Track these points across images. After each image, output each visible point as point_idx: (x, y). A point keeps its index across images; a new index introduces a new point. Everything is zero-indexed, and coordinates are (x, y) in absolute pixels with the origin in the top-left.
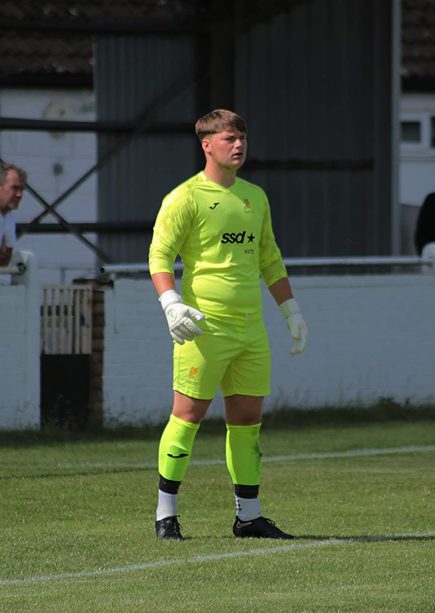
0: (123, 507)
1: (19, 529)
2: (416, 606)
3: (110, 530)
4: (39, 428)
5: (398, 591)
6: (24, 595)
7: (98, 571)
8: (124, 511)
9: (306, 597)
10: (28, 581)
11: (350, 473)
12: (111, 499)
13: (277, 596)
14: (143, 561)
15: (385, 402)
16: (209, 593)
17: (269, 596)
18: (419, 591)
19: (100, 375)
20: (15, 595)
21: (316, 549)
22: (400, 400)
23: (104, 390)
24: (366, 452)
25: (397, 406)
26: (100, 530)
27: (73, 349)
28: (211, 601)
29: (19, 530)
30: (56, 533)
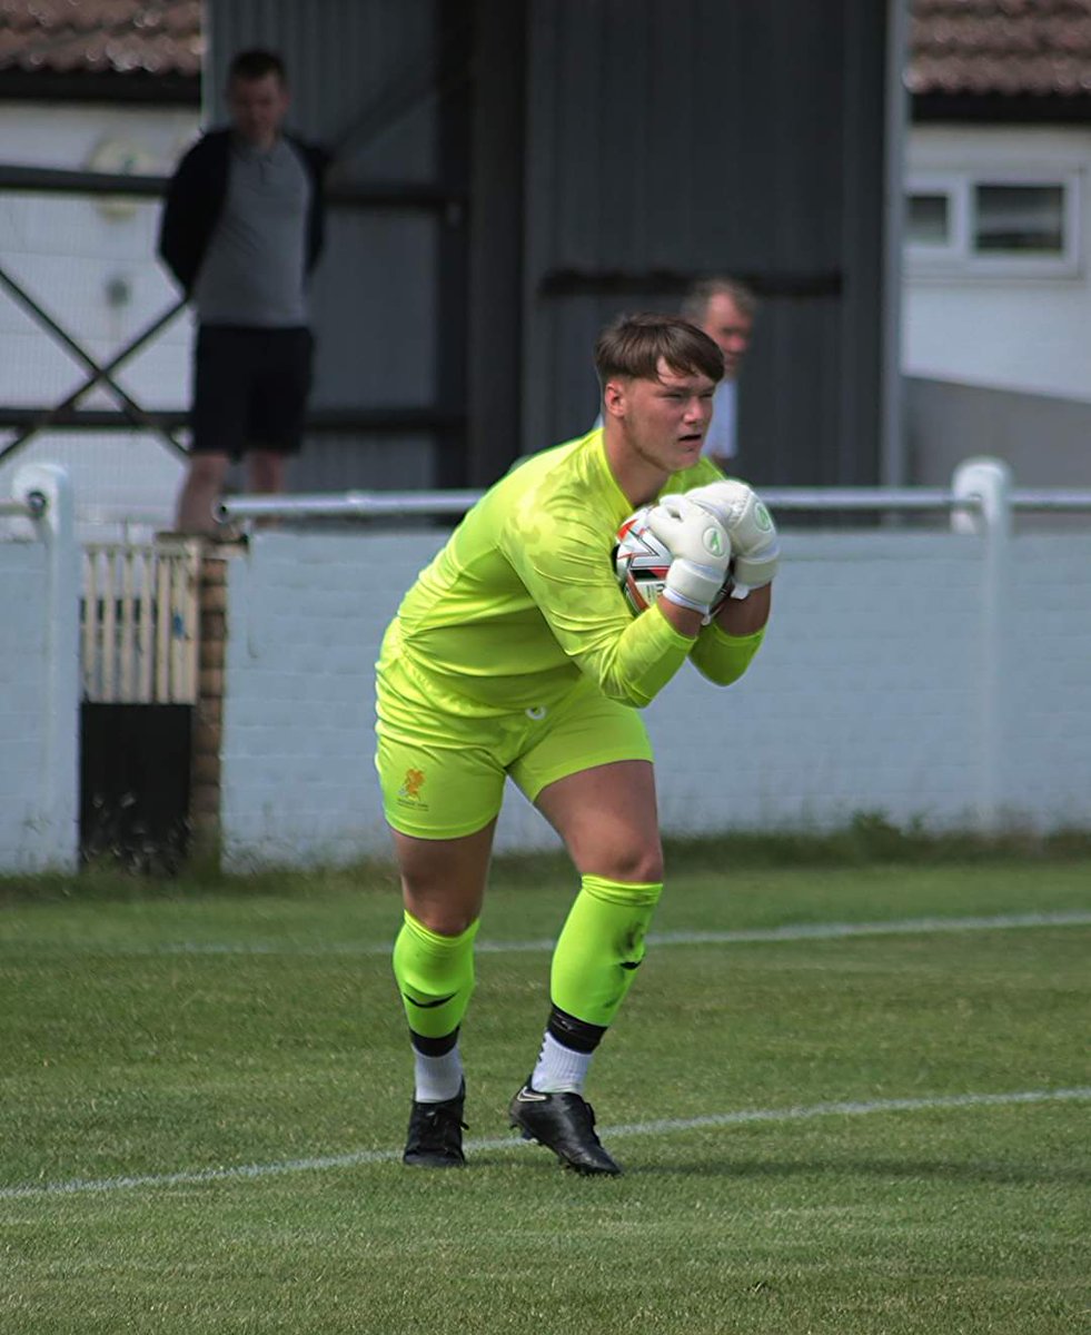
0: (272, 1037)
1: (35, 1079)
2: (945, 1253)
3: (242, 1085)
4: (75, 867)
5: (904, 1220)
6: (49, 1220)
7: (217, 1174)
8: (275, 1046)
9: (694, 1232)
10: (57, 1191)
11: (788, 972)
12: (245, 1020)
13: (628, 1228)
14: (321, 1151)
15: (865, 824)
16: (472, 1220)
17: (610, 1228)
18: (951, 1221)
19: (214, 750)
20: (28, 1219)
21: (716, 1132)
22: (899, 818)
23: (223, 786)
24: (822, 932)
25: (894, 832)
26: (220, 1084)
27: (154, 691)
28: (477, 1238)
29: (34, 1083)
30: (120, 1090)
